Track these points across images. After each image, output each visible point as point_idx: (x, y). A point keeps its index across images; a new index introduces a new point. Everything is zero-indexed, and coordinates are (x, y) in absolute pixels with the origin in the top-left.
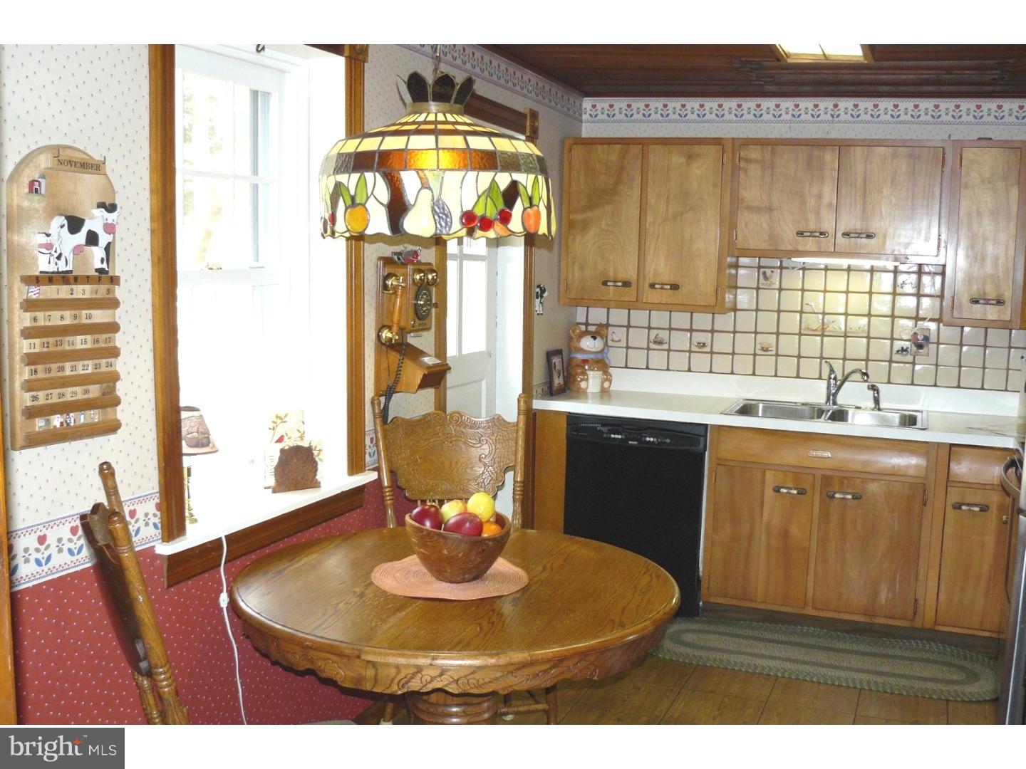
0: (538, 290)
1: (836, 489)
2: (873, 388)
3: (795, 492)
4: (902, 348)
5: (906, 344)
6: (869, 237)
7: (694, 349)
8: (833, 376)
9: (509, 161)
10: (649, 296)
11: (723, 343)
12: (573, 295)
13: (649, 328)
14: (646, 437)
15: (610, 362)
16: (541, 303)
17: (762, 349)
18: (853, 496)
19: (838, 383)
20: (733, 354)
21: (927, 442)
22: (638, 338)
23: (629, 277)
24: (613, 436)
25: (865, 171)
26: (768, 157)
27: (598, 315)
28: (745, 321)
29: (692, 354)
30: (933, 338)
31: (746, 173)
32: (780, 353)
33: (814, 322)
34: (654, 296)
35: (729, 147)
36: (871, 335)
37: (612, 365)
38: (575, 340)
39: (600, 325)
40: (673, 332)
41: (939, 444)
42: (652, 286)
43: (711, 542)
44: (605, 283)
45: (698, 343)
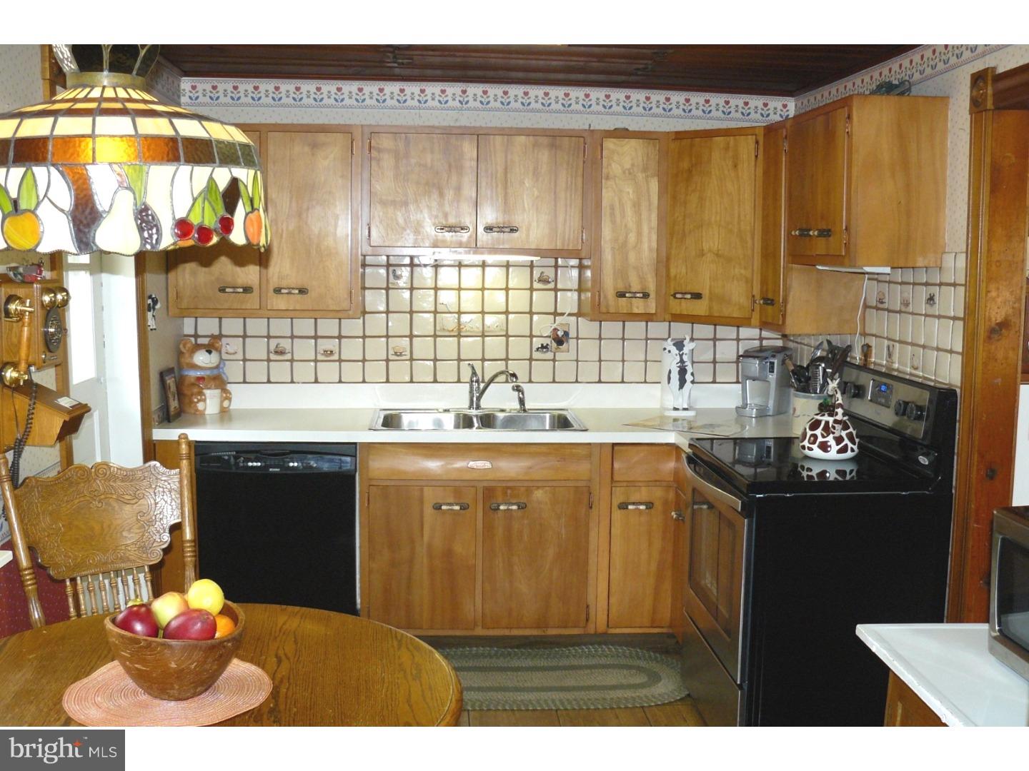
0: (150, 301)
1: (500, 500)
2: (518, 389)
3: (457, 508)
4: (542, 345)
5: (547, 341)
6: (513, 230)
7: (320, 357)
8: (475, 379)
9: (227, 153)
10: (274, 303)
11: (352, 349)
12: (184, 305)
13: (269, 337)
14: (289, 462)
15: (227, 378)
16: (153, 316)
17: (396, 354)
18: (519, 506)
19: (482, 385)
20: (364, 361)
21: (590, 444)
22: (257, 349)
23: (250, 282)
24: (250, 464)
25: (506, 162)
26: (401, 145)
27: (208, 326)
28: (376, 324)
29: (318, 364)
30: (572, 334)
31: (378, 164)
32: (414, 357)
33: (449, 321)
34: (280, 303)
35: (357, 135)
36: (510, 333)
37: (229, 381)
38: (187, 355)
39: (212, 337)
40: (295, 340)
41: (601, 445)
42: (278, 291)
43: (368, 572)
44: (222, 290)
45: (325, 351)
